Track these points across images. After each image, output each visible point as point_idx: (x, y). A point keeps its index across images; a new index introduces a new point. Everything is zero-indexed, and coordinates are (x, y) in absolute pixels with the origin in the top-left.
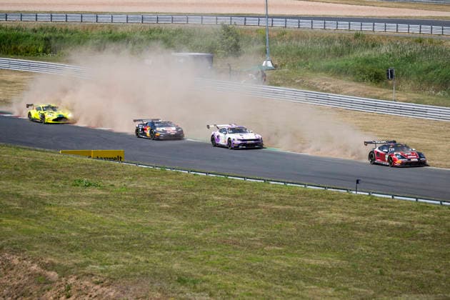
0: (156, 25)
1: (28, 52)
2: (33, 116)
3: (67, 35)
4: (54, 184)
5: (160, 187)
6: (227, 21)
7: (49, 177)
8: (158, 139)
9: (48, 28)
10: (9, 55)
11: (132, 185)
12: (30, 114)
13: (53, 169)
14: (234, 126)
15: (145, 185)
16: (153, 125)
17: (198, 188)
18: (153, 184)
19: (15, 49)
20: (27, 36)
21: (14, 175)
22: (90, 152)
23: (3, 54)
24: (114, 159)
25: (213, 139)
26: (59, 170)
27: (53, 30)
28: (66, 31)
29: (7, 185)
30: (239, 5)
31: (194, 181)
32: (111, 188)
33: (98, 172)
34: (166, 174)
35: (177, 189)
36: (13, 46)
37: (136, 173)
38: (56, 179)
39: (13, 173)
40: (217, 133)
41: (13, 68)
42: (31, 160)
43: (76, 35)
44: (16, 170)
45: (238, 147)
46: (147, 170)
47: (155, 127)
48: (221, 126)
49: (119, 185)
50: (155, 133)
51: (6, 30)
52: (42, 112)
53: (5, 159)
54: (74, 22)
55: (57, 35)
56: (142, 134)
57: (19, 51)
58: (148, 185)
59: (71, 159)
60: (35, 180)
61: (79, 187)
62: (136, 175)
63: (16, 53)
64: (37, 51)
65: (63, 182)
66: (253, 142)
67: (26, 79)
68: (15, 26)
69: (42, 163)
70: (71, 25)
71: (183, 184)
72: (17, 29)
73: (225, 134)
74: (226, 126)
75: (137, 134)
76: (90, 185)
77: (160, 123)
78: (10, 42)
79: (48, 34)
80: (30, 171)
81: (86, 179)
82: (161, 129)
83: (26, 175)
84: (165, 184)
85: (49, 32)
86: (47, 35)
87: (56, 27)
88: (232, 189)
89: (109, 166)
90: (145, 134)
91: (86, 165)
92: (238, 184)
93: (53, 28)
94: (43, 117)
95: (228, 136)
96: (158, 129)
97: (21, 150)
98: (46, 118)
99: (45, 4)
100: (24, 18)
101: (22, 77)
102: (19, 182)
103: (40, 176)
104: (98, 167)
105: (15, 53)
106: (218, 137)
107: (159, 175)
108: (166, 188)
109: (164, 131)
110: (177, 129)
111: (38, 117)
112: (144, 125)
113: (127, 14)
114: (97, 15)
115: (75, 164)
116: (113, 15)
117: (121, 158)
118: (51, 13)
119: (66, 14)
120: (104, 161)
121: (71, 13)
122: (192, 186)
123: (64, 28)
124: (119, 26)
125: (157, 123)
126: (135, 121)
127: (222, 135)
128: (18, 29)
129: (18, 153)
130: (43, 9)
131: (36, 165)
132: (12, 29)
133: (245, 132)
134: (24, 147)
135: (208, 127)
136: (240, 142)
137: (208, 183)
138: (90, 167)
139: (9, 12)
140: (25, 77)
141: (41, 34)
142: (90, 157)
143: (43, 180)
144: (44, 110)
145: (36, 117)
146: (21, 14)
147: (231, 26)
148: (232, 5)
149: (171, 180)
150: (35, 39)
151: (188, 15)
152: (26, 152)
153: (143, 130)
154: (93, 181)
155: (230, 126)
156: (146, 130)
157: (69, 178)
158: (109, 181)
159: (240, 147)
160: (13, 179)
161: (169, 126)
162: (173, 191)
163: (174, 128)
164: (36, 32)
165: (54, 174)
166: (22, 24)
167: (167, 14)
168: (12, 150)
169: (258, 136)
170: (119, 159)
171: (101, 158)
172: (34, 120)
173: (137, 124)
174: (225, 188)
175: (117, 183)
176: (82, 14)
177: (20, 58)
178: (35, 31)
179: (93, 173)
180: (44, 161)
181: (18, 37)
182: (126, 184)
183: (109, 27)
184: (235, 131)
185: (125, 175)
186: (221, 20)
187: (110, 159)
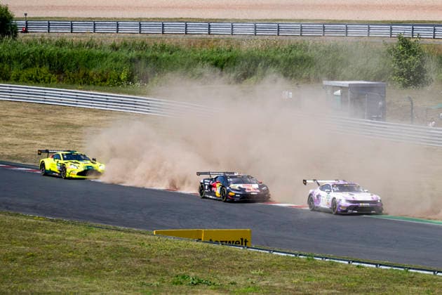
0: (299, 39)
1: (105, 80)
2: (48, 167)
3: (165, 55)
4: (145, 282)
5: (306, 287)
6: (406, 32)
7: (137, 271)
8: (232, 200)
9: (134, 44)
10: (76, 85)
11: (263, 283)
12: (43, 165)
13: (144, 258)
14: (341, 182)
15: (283, 282)
16: (225, 180)
17: (363, 287)
18: (296, 281)
19: (85, 75)
20: (102, 56)
21: (84, 268)
22: (199, 232)
23: (67, 82)
24: (237, 243)
25: (311, 199)
26: (152, 260)
27: (143, 46)
28: (163, 48)
29: (75, 283)
30: (424, 8)
31: (357, 276)
32: (232, 288)
33: (212, 263)
34: (316, 266)
35: (332, 288)
36: (81, 72)
37: (269, 264)
38: (148, 273)
39: (83, 264)
40: (318, 191)
41: (82, 105)
42: (109, 244)
43: (179, 55)
44: (86, 260)
45: (346, 211)
46: (286, 260)
47: (228, 184)
48: (323, 182)
49: (243, 282)
50: (228, 191)
51: (71, 47)
52: (62, 161)
53: (71, 244)
54: (175, 35)
55: (149, 55)
56: (209, 193)
57: (92, 79)
58: (287, 282)
59: (171, 243)
60: (117, 274)
61: (184, 286)
62: (269, 268)
63: (87, 81)
64: (119, 79)
65: (159, 278)
66: (368, 204)
67: (102, 121)
68: (84, 40)
69: (126, 250)
70: (169, 39)
71: (342, 281)
72: (88, 44)
73: (329, 193)
74: (330, 182)
75: (201, 194)
76: (200, 282)
77: (236, 177)
78: (77, 65)
79: (135, 52)
80: (108, 262)
81: (193, 274)
82: (237, 186)
83: (103, 268)
84: (314, 281)
85: (137, 49)
86: (133, 54)
87: (147, 42)
88: (415, 288)
89: (229, 253)
90: (213, 193)
91: (193, 252)
92: (424, 281)
93: (143, 43)
94: (63, 168)
95: (333, 195)
96: (232, 186)
97: (94, 229)
98: (68, 170)
99: (130, 7)
100: (99, 28)
101: (96, 118)
102: (92, 278)
103: (124, 269)
104: (211, 255)
105: (84, 82)
106: (318, 196)
107: (305, 268)
108: (316, 287)
109: (241, 189)
110: (260, 187)
111: (56, 169)
112: (212, 179)
113: (255, 22)
114: (209, 23)
115: (177, 251)
116: (233, 23)
117: (246, 241)
118: (140, 20)
119: (163, 23)
120: (220, 246)
121: (171, 20)
122: (355, 284)
123: (159, 43)
124: (242, 40)
125: (231, 177)
126: (199, 174)
127: (323, 194)
128: (90, 45)
129: (91, 235)
130: (127, 15)
131: (118, 253)
132: (80, 45)
133: (358, 191)
134: (100, 225)
135: (305, 182)
136: (349, 204)
137: (378, 279)
138: (199, 255)
139: (76, 19)
140: (101, 118)
141: (124, 54)
142: (199, 240)
143: (127, 275)
144: (64, 159)
145: (52, 169)
146: (94, 23)
147: (412, 40)
148: (416, 7)
149: (322, 276)
150: (116, 60)
151: (348, 23)
152: (102, 233)
153: (210, 187)
154: (204, 277)
155: (337, 182)
156: (215, 187)
157: (167, 273)
158: (228, 277)
159: (350, 211)
160: (83, 274)
161: (250, 183)
162: (325, 291)
163: (256, 186)
164: (117, 49)
165: (146, 266)
166: (96, 37)
167: (316, 21)
168: (80, 230)
169: (376, 197)
170: (243, 242)
171: (217, 242)
172: (49, 174)
173: (201, 179)
174: (405, 287)
175: (240, 280)
176: (186, 22)
177: (93, 90)
178: (114, 48)
179: (204, 265)
180: (130, 246)
181: (90, 58)
182: (254, 280)
183: (228, 41)
184: (342, 188)
185: (253, 267)
186: (398, 30)
187: (230, 243)
